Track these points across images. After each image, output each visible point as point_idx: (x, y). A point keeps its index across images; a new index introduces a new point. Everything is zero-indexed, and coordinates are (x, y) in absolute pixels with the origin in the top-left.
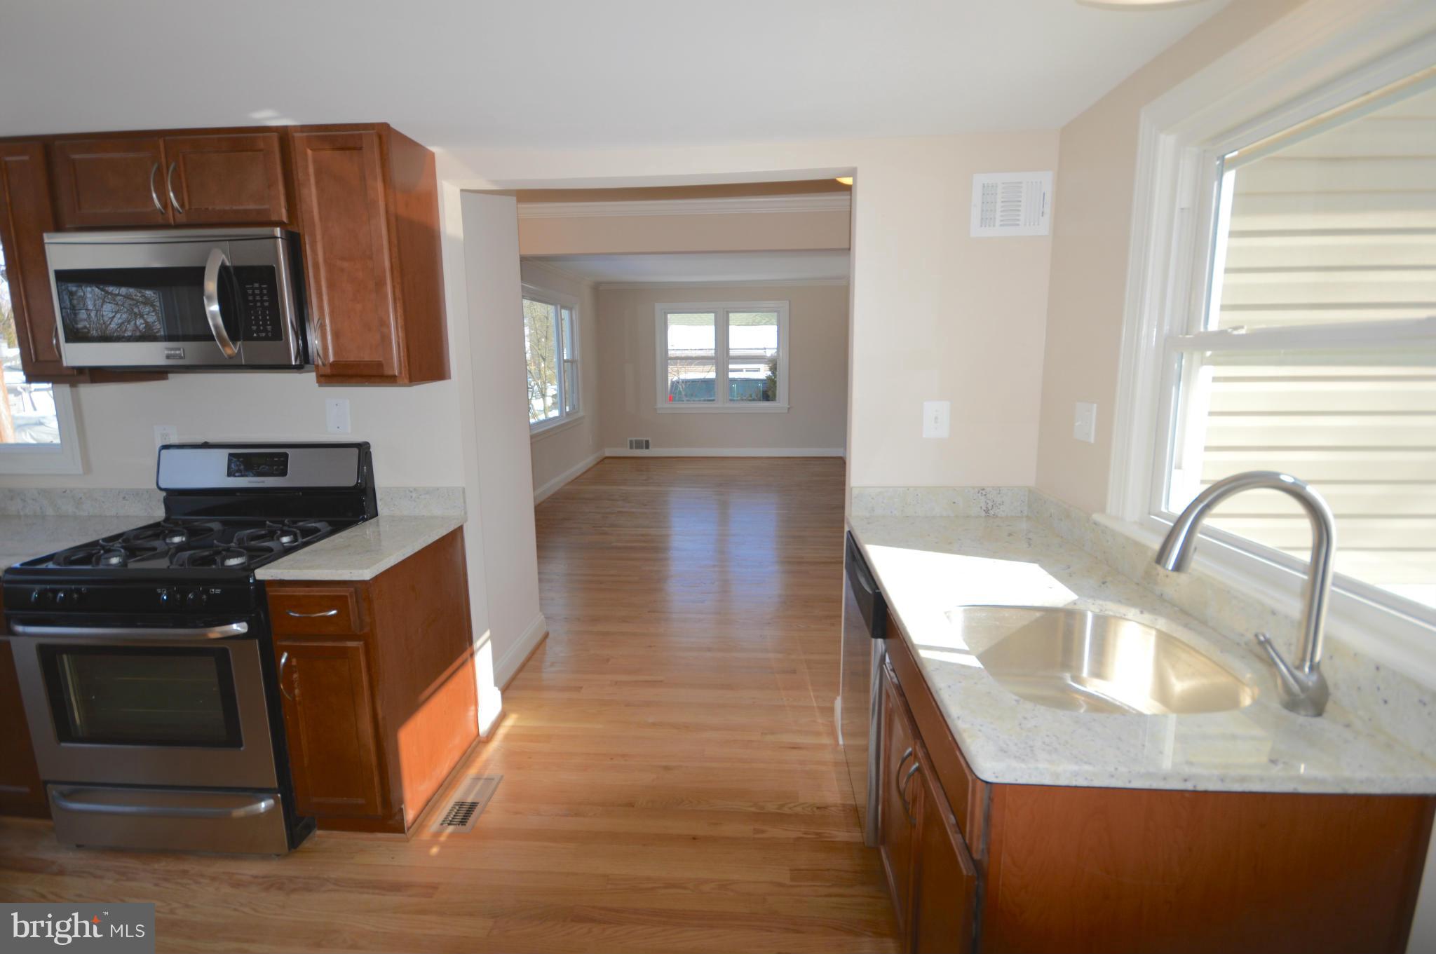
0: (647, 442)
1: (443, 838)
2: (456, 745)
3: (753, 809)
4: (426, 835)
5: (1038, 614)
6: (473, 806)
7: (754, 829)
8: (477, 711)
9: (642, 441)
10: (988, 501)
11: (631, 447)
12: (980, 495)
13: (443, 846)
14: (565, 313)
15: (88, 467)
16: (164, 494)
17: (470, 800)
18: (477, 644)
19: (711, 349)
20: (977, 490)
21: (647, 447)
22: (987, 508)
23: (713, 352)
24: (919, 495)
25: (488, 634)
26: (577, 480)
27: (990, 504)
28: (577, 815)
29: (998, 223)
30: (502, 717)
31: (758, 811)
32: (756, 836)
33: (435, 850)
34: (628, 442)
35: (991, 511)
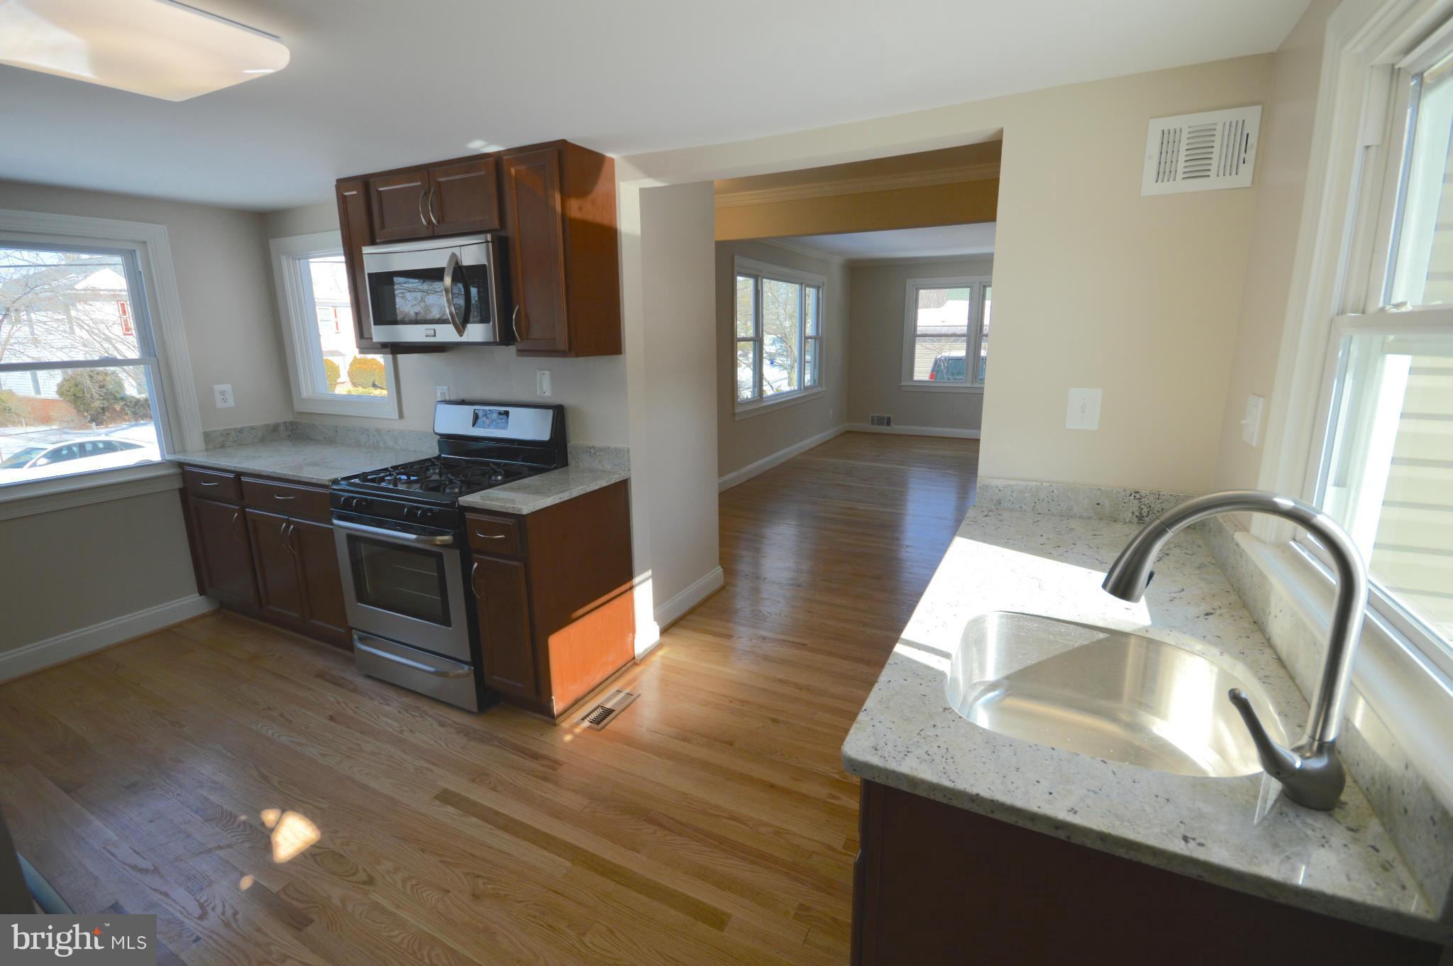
0: (889, 419)
1: (577, 730)
2: (612, 661)
3: (837, 776)
4: (565, 725)
5: (1101, 636)
6: (610, 711)
7: (830, 794)
8: (634, 638)
9: (883, 418)
10: (1142, 507)
11: (873, 423)
12: (1132, 498)
13: (576, 736)
14: (811, 292)
15: (401, 416)
16: (438, 437)
17: (608, 706)
18: (636, 580)
19: (963, 326)
20: (1128, 492)
21: (888, 423)
22: (1141, 514)
23: (966, 328)
24: (1055, 491)
25: (649, 573)
26: (811, 451)
27: (1145, 510)
28: (684, 740)
29: (1180, 175)
30: (659, 646)
31: (841, 779)
32: (828, 800)
33: (568, 738)
34: (870, 418)
35: (1146, 518)
